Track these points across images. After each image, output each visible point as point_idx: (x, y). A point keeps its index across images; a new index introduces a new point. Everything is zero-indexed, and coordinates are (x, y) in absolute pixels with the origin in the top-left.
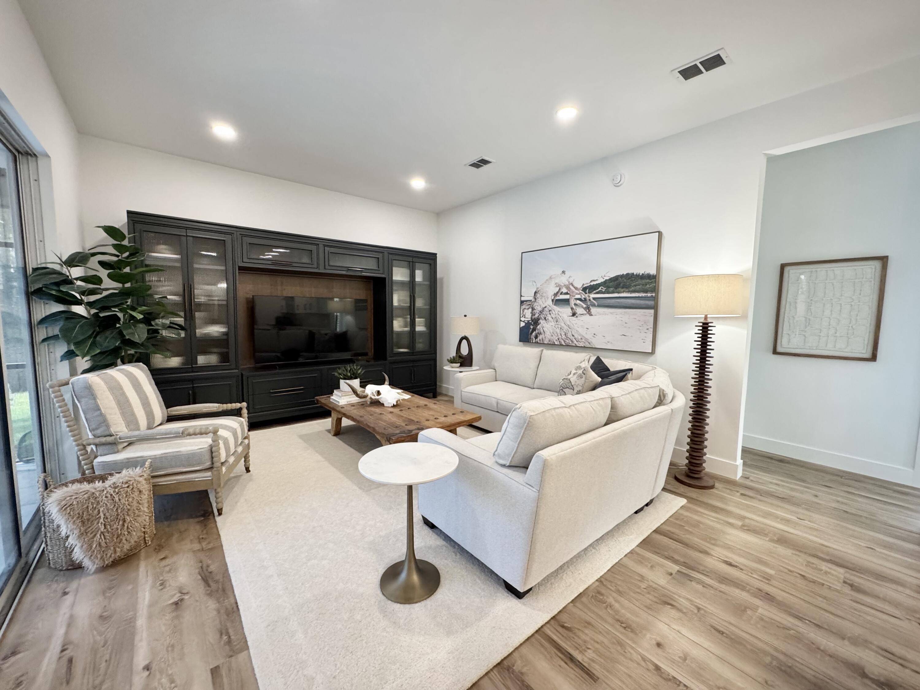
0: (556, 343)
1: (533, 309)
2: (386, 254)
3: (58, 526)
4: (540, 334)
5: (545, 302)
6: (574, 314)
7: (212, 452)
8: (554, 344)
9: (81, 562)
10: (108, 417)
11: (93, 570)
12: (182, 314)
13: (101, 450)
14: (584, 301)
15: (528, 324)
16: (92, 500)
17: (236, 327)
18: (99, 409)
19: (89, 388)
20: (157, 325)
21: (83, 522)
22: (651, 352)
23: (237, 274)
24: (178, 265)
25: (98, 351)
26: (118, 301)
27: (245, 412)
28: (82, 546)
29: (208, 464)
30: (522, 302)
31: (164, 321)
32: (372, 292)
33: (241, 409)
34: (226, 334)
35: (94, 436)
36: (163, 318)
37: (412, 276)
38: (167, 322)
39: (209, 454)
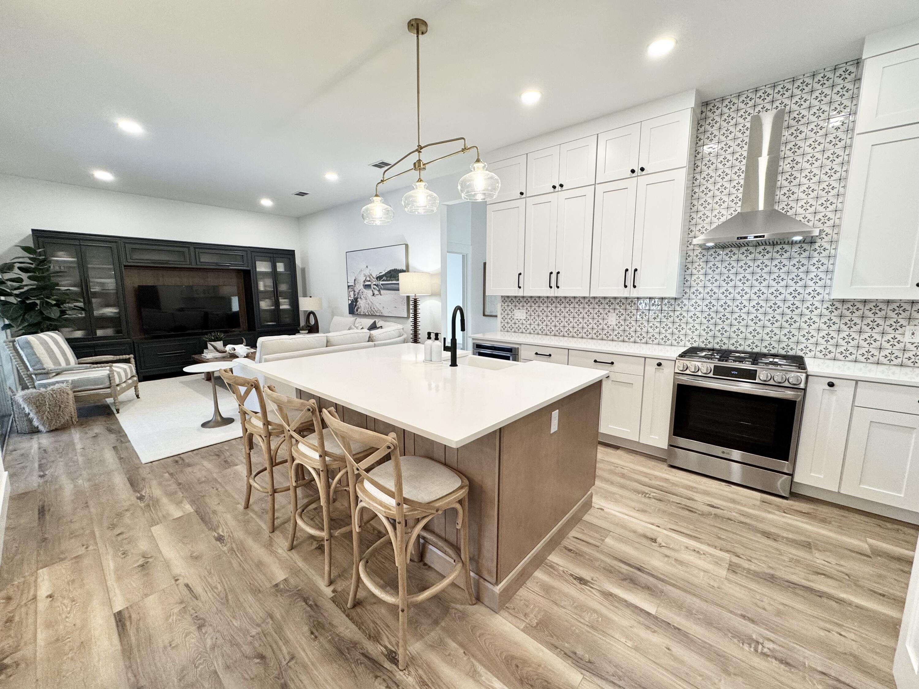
0: (367, 314)
1: (354, 291)
2: (249, 252)
3: (24, 408)
4: (358, 308)
5: (360, 287)
6: (374, 295)
7: (110, 378)
8: (366, 315)
9: (38, 427)
10: (41, 359)
11: (45, 431)
12: (82, 300)
13: (39, 377)
14: (377, 285)
15: (352, 301)
16: (41, 396)
17: (126, 309)
18: (36, 355)
19: (28, 343)
20: (65, 307)
21: (37, 407)
22: (406, 316)
23: (123, 270)
24: (75, 265)
25: (27, 324)
26: (36, 293)
27: (133, 360)
28: (38, 418)
29: (107, 384)
30: (349, 286)
31: (70, 305)
32: (243, 280)
33: (130, 358)
34: (119, 313)
35: (34, 369)
36: (68, 303)
37: (274, 267)
38: (72, 305)
39: (108, 378)
